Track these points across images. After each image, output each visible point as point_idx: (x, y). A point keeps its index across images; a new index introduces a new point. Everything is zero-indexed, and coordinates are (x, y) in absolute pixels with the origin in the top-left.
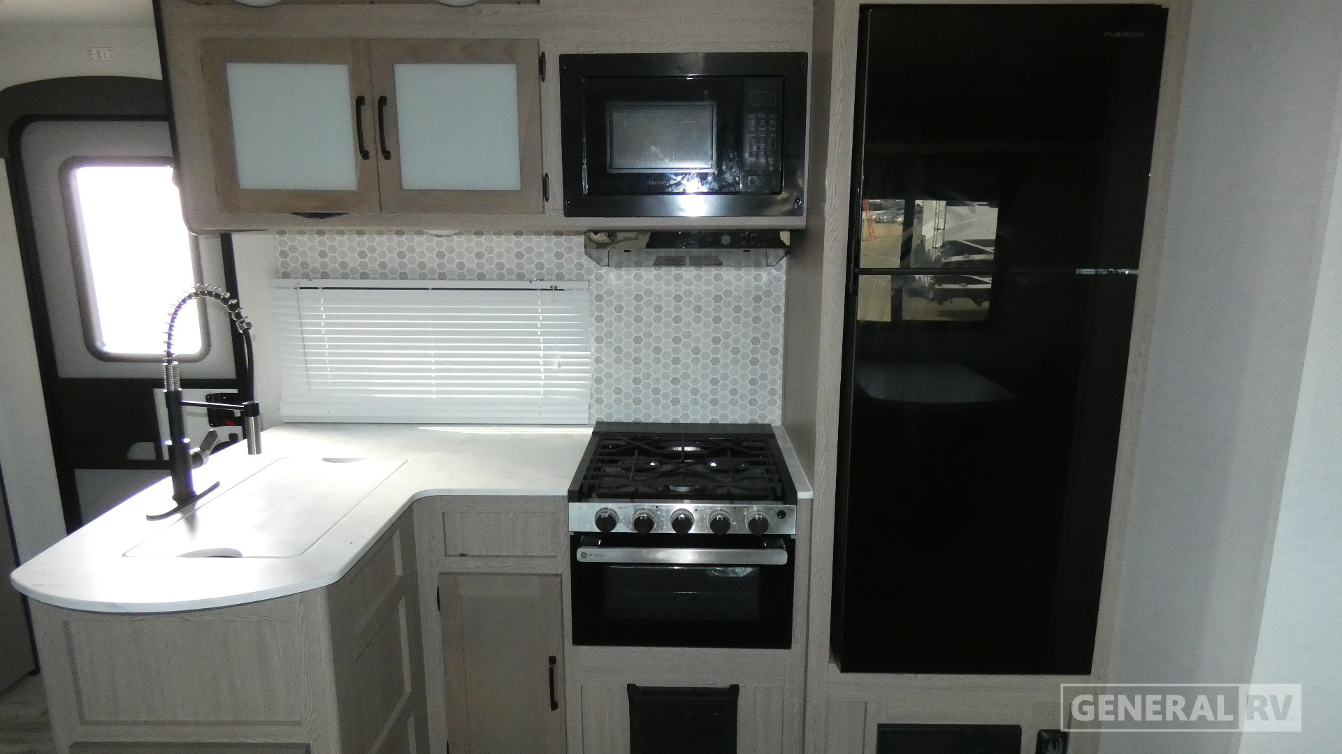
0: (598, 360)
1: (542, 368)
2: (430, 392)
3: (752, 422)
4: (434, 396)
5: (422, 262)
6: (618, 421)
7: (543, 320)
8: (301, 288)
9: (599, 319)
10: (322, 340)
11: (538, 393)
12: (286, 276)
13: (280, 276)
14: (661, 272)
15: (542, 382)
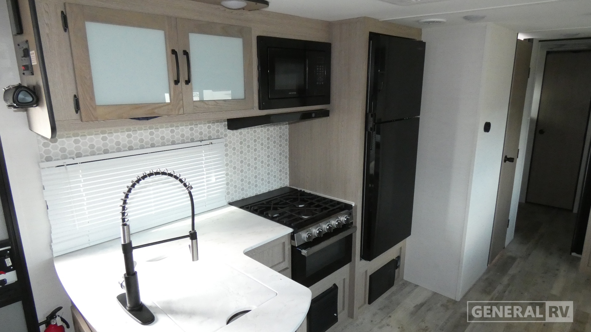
0: (227, 174)
1: (205, 184)
2: (152, 211)
3: (281, 187)
4: (153, 212)
5: (118, 142)
6: (236, 200)
7: (205, 160)
8: (67, 165)
9: (227, 155)
10: (82, 196)
11: (204, 196)
12: (49, 159)
13: (44, 160)
14: (249, 130)
15: (205, 191)
